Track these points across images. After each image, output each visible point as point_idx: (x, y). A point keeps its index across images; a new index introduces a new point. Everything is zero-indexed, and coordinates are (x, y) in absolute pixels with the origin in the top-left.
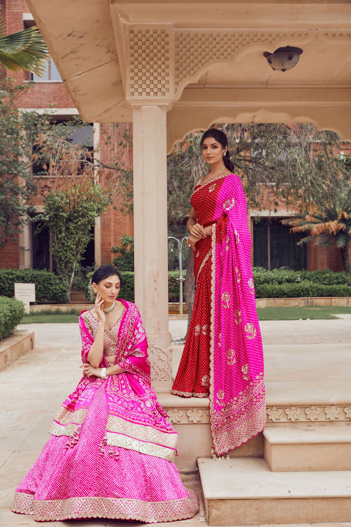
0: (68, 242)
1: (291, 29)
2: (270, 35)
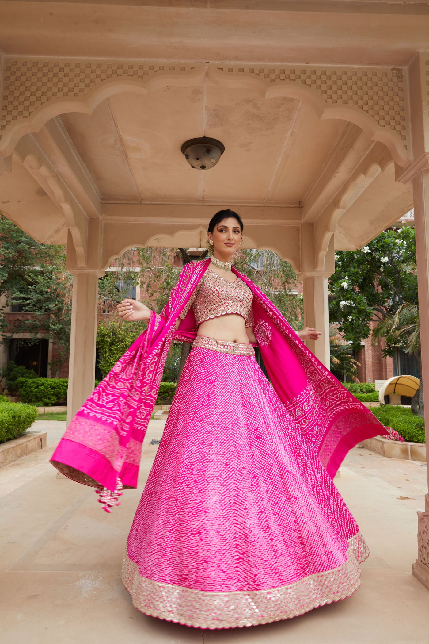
0: (110, 360)
1: (171, 61)
2: (141, 67)
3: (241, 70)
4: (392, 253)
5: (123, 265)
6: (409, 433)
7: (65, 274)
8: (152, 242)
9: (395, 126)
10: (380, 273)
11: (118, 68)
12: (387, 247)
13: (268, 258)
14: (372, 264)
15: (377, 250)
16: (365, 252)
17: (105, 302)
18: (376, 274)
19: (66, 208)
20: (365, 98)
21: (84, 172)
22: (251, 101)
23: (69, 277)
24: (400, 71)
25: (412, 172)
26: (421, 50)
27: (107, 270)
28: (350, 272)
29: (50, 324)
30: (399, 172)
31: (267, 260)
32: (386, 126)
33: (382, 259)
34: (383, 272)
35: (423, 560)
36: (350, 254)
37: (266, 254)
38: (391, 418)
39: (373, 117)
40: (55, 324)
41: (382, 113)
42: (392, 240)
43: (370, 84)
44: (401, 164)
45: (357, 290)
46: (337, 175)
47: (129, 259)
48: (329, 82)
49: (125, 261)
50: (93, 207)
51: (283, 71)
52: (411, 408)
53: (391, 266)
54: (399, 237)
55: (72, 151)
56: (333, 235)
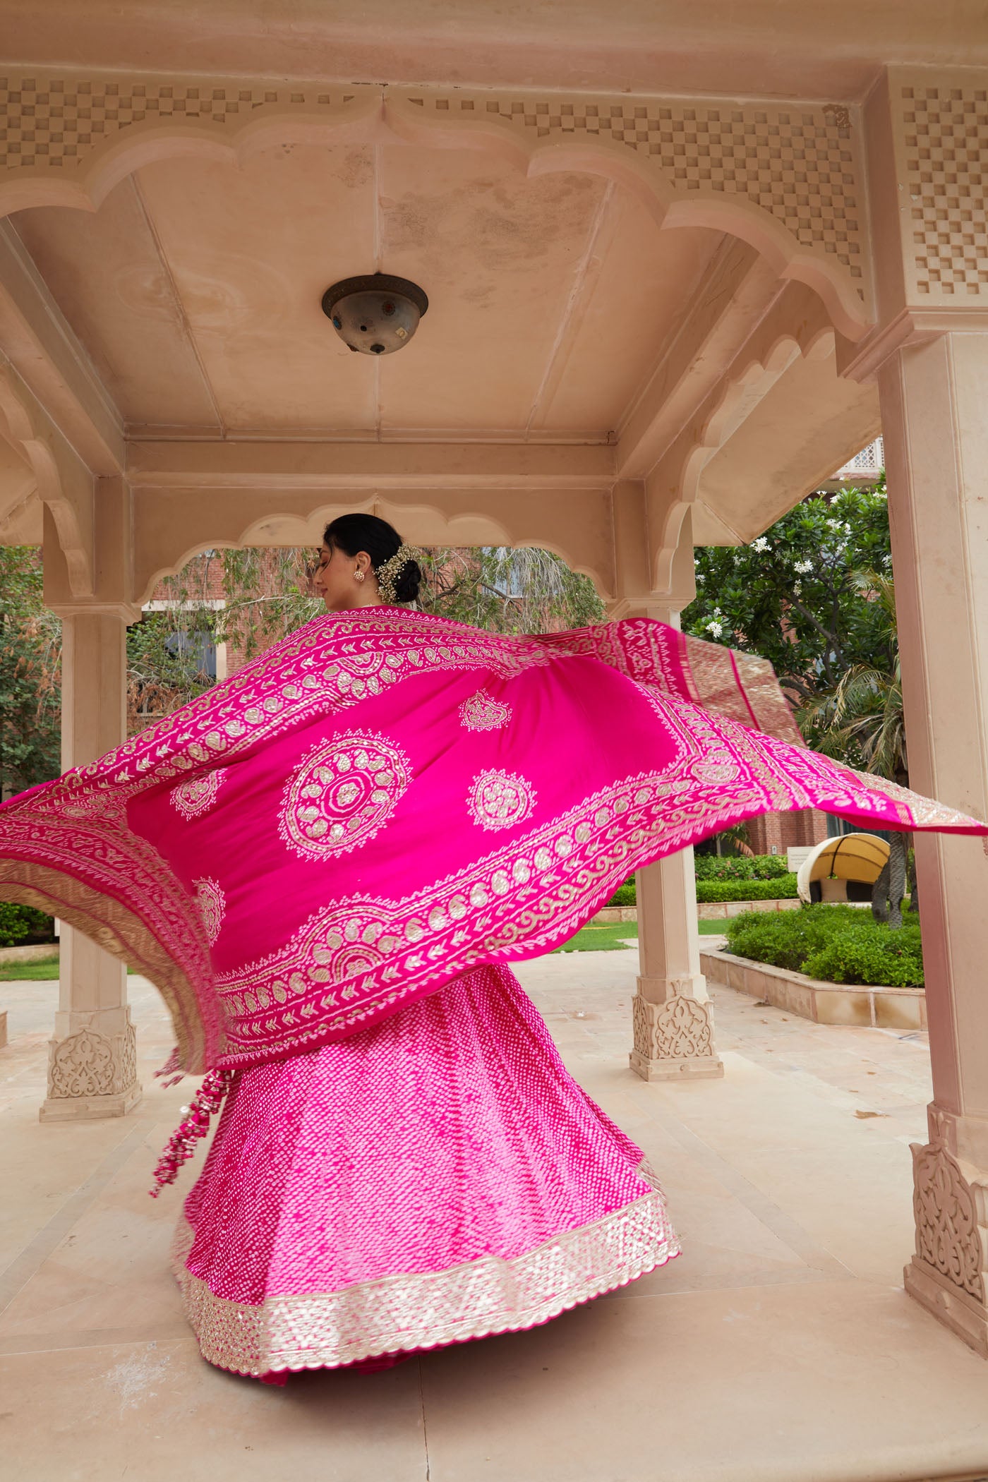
1: (293, 79)
2: (219, 95)
3: (469, 105)
4: (819, 551)
5: (184, 595)
6: (869, 966)
7: (39, 619)
8: (256, 536)
9: (834, 245)
10: (793, 599)
11: (161, 96)
12: (807, 537)
13: (536, 569)
14: (774, 579)
15: (785, 544)
16: (758, 549)
17: (141, 686)
18: (785, 601)
19: (37, 450)
20: (765, 176)
21: (80, 363)
22: (491, 185)
23: (50, 627)
24: (844, 112)
25: (877, 354)
26: (892, 63)
27: (145, 608)
28: (725, 598)
29: (4, 745)
30: (846, 353)
31: (534, 575)
32: (814, 243)
33: (797, 564)
34: (800, 597)
35: (928, 1255)
36: (725, 555)
37: (529, 561)
38: (829, 932)
39: (784, 223)
40: (17, 744)
41: (804, 213)
42: (819, 520)
43: (775, 143)
44: (852, 336)
45: (741, 640)
46: (697, 365)
47: (199, 581)
48: (679, 138)
49: (190, 586)
50: (107, 451)
51: (569, 110)
52: (873, 909)
53: (816, 581)
54: (833, 514)
55: (47, 308)
56: (689, 510)
